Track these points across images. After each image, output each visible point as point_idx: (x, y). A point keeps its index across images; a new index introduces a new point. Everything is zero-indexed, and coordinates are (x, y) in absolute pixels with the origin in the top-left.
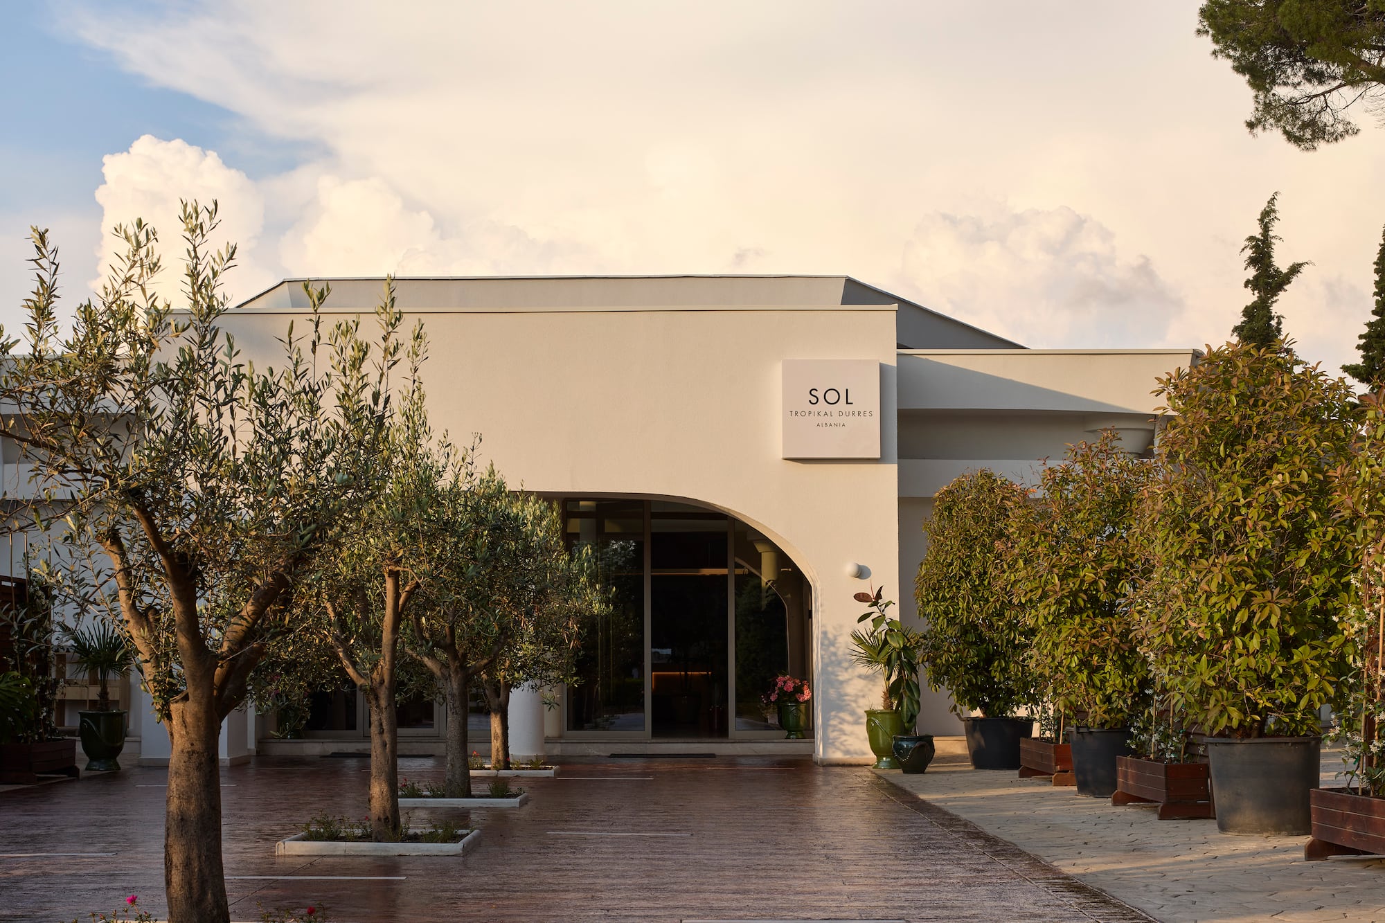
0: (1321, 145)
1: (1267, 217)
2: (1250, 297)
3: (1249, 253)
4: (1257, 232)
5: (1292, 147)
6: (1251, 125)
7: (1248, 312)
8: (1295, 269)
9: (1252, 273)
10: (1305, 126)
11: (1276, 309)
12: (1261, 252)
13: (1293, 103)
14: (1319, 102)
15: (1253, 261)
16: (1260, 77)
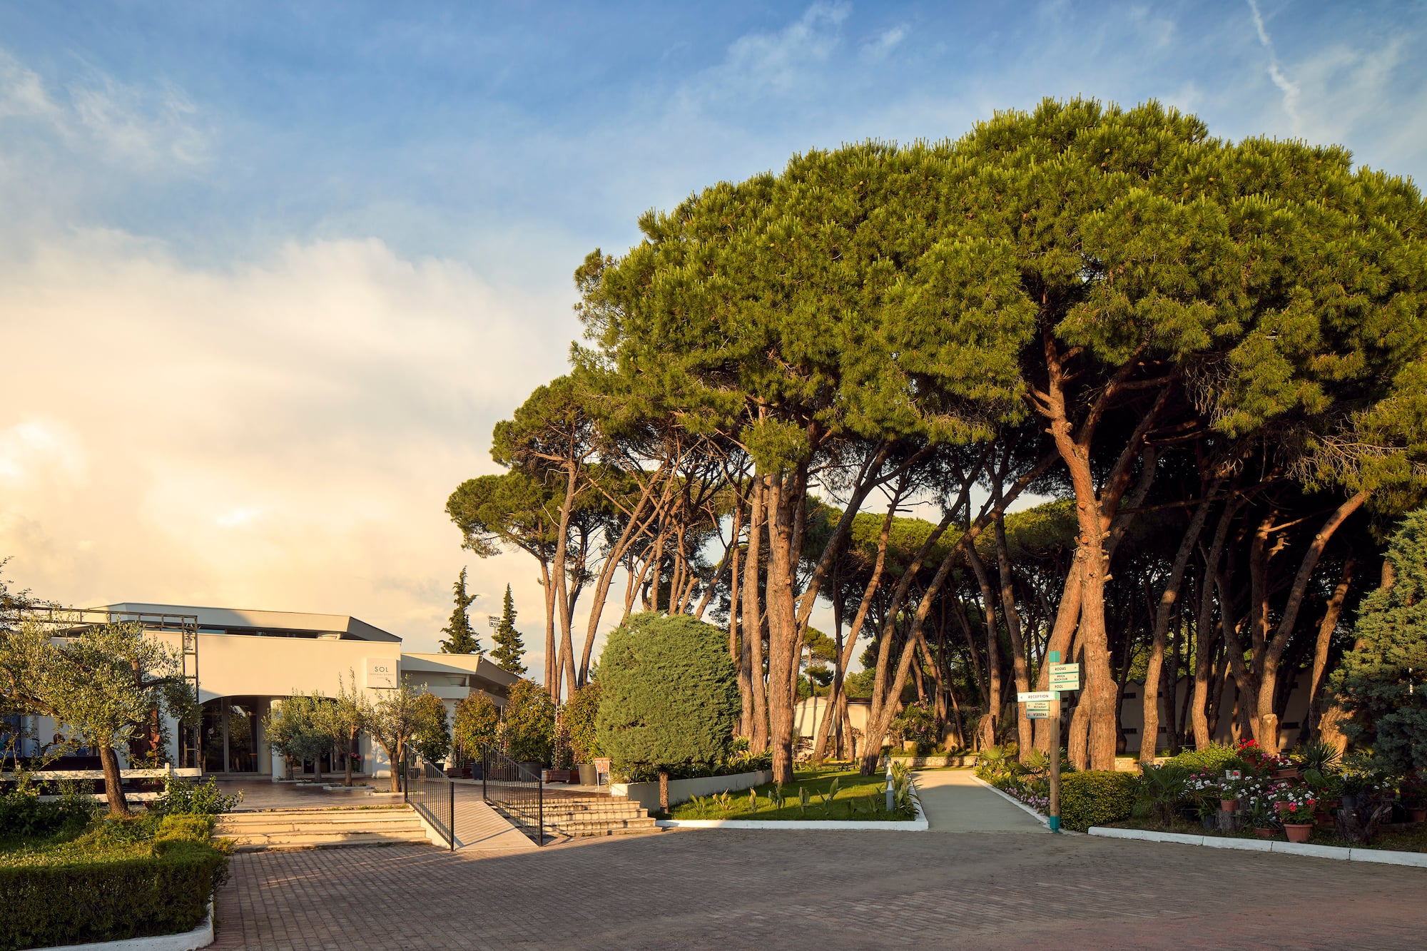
0: (489, 557)
1: (463, 575)
2: (457, 606)
3: (456, 589)
4: (459, 581)
5: (477, 556)
6: (463, 547)
7: (456, 612)
8: (474, 597)
9: (457, 597)
10: (482, 549)
11: (466, 612)
12: (461, 590)
13: (478, 541)
14: (488, 541)
15: (457, 593)
16: (467, 528)
